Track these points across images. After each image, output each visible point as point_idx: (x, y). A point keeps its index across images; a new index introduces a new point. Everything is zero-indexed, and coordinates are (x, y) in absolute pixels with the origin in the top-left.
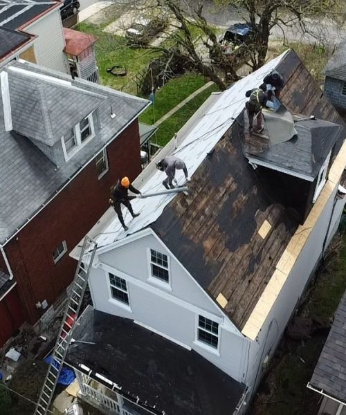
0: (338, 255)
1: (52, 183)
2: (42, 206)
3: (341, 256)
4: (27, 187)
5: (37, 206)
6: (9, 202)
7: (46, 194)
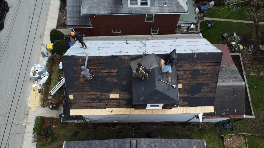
0: (199, 128)
1: (116, 10)
2: (105, 14)
3: (199, 129)
4: (106, 4)
5: (103, 13)
6: (96, 4)
7: (110, 12)
